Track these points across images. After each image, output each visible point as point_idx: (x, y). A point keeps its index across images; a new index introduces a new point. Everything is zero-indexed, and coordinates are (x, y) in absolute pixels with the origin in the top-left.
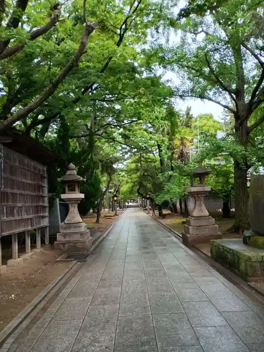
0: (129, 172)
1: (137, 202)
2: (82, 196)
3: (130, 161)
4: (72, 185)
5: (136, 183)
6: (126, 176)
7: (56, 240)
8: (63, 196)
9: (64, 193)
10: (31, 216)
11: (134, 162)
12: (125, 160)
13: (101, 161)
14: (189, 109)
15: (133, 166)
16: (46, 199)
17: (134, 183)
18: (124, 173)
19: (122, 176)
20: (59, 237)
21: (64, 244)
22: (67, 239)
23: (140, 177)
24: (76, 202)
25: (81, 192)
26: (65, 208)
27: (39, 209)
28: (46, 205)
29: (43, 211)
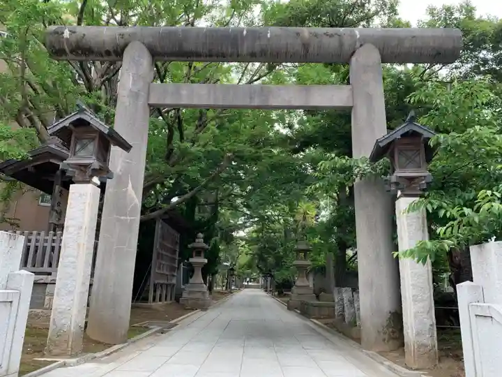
0: (250, 241)
1: (258, 282)
2: (206, 261)
3: (251, 229)
4: (199, 252)
5: (256, 256)
6: (246, 246)
7: (182, 297)
8: (191, 260)
9: (192, 257)
10: (168, 273)
11: (256, 231)
12: (246, 227)
13: (221, 229)
15: (254, 235)
16: (177, 261)
17: (254, 255)
18: (244, 243)
19: (242, 246)
21: (188, 300)
22: (191, 296)
23: (260, 249)
24: (200, 266)
25: (205, 257)
26: (190, 272)
27: (172, 269)
28: (177, 266)
29: (174, 271)
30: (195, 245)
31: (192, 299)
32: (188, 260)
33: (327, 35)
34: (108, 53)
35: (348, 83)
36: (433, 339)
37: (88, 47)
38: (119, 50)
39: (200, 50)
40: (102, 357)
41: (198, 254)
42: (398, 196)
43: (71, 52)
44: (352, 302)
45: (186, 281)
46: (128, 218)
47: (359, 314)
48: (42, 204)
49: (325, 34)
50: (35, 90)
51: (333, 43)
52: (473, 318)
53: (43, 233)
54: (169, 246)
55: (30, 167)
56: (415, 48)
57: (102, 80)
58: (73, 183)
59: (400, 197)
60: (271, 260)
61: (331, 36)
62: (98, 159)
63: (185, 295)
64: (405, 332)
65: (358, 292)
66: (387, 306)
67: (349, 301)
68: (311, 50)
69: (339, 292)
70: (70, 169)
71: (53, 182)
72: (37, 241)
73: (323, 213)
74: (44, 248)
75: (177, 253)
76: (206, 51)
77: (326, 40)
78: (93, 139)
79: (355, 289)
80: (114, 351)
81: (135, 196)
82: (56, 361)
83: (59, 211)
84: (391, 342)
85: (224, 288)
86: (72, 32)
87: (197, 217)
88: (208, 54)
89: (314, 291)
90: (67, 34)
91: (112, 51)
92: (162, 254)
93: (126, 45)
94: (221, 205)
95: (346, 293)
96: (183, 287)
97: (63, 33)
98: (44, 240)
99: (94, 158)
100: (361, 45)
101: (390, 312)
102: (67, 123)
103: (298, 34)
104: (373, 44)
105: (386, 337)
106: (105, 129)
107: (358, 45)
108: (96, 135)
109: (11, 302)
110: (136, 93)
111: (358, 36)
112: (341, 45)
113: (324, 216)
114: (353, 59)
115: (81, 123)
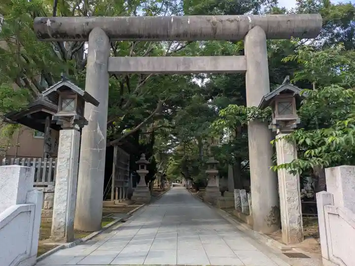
0: (177, 157)
1: (182, 183)
2: (148, 172)
3: (176, 148)
6: (173, 159)
7: (132, 196)
8: (138, 171)
9: (138, 169)
11: (179, 150)
12: (173, 147)
15: (179, 152)
16: (128, 172)
17: (179, 165)
18: (172, 157)
19: (170, 160)
22: (139, 195)
23: (183, 162)
24: (144, 175)
25: (147, 170)
26: (137, 179)
27: (126, 177)
28: (128, 175)
29: (127, 179)
30: (140, 161)
31: (139, 197)
32: (136, 171)
33: (229, 21)
34: (78, 36)
35: (244, 54)
36: (300, 226)
37: (64, 32)
38: (86, 34)
39: (142, 32)
40: (87, 241)
41: (142, 167)
42: (277, 133)
43: (53, 36)
44: (246, 199)
45: (135, 186)
46: (99, 149)
47: (251, 207)
48: (36, 137)
49: (227, 20)
50: (27, 60)
51: (233, 26)
52: (326, 214)
53: (40, 159)
54: (123, 163)
55: (28, 115)
56: (290, 29)
57: (72, 51)
58: (62, 129)
59: (279, 133)
60: (190, 168)
61: (232, 21)
62: (77, 112)
63: (134, 194)
64: (282, 221)
65: (251, 193)
66: (270, 203)
67: (245, 198)
68: (218, 31)
69: (238, 192)
70: (59, 120)
71: (44, 124)
72: (36, 164)
73: (225, 136)
74: (42, 169)
75: (129, 167)
76: (146, 34)
77: (228, 24)
78: (74, 99)
79: (248, 191)
80: (93, 237)
81: (102, 135)
82: (58, 245)
83: (49, 144)
84: (272, 226)
85: (159, 187)
86: (53, 22)
87: (140, 141)
88: (147, 36)
89: (220, 189)
90: (49, 23)
91: (81, 34)
92: (119, 169)
93: (91, 30)
94: (157, 134)
95: (242, 193)
96: (133, 188)
97: (46, 22)
98: (41, 164)
99: (75, 112)
100: (252, 28)
101: (272, 207)
102: (55, 89)
103: (209, 21)
104: (260, 26)
105: (269, 223)
106: (81, 92)
107: (250, 27)
108: (76, 96)
109: (30, 211)
110: (99, 64)
111: (250, 21)
112: (239, 27)
113: (225, 138)
114: (247, 37)
115: (65, 89)
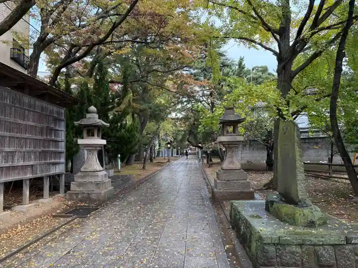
4: (91, 130)
7: (70, 190)
8: (80, 142)
10: (31, 163)
14: (242, 60)
20: (73, 186)
21: (77, 194)
22: (81, 189)
24: (94, 148)
28: (61, 150)
30: (84, 122)
31: (82, 192)
63: (73, 188)
